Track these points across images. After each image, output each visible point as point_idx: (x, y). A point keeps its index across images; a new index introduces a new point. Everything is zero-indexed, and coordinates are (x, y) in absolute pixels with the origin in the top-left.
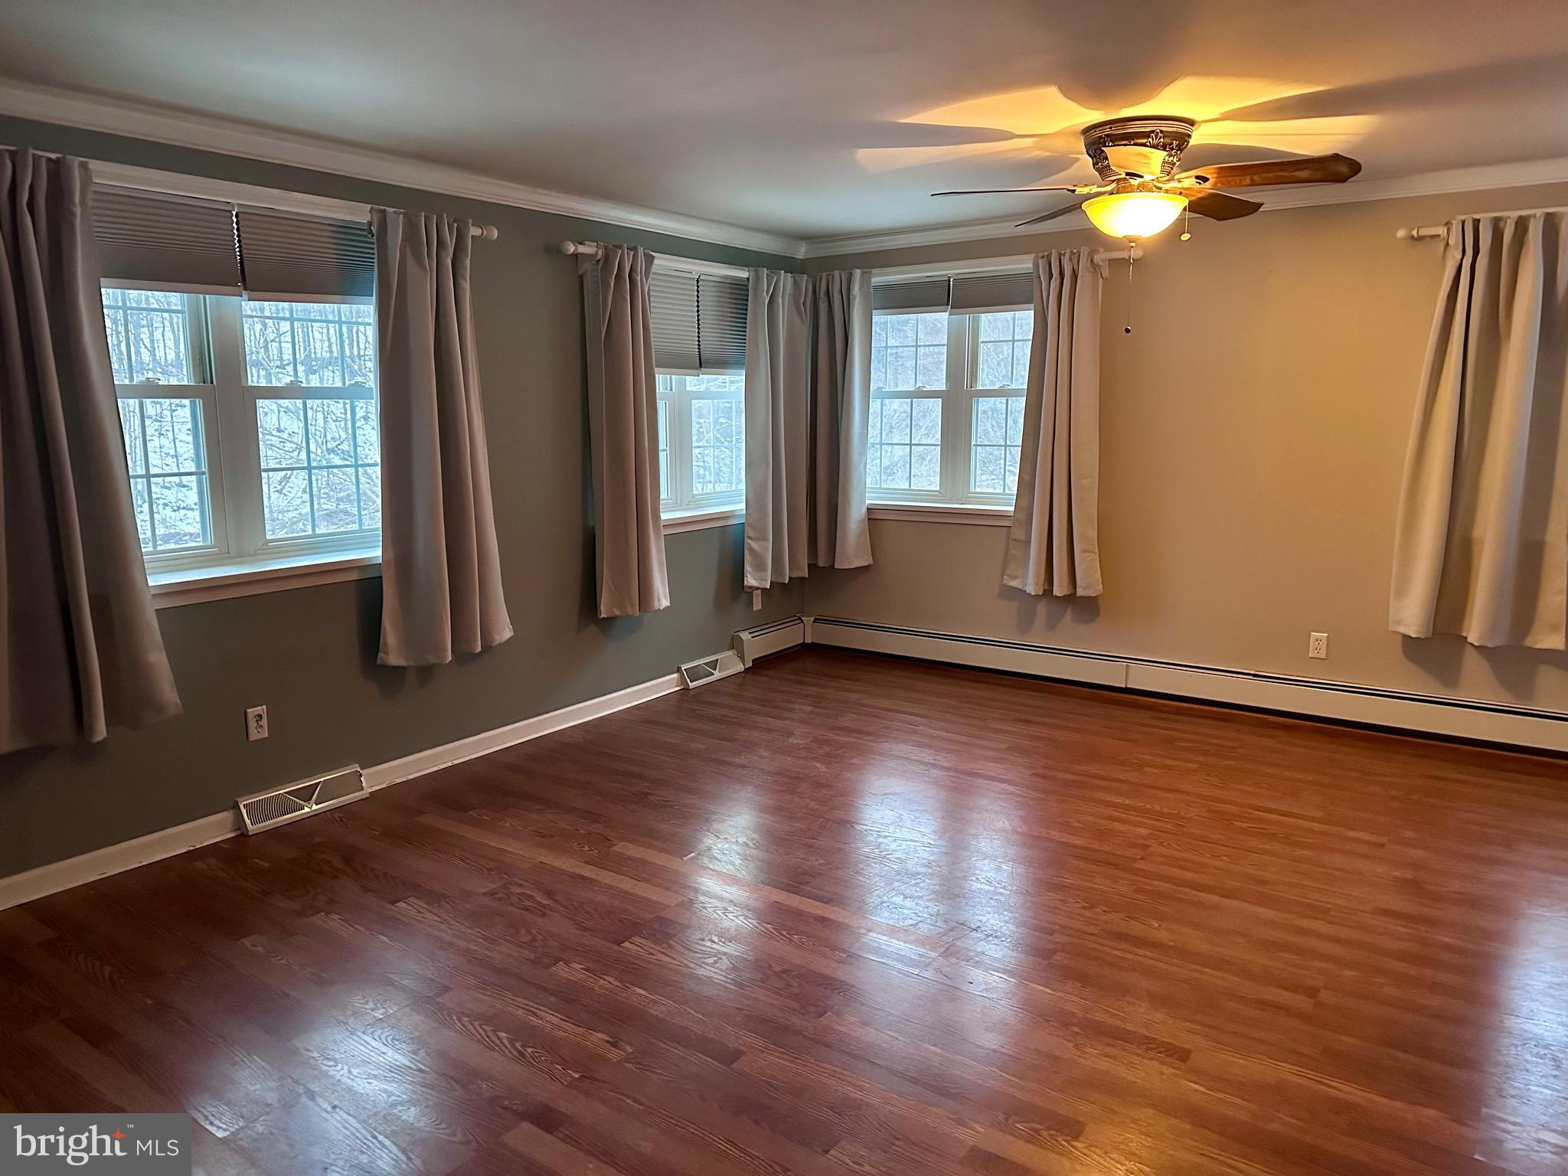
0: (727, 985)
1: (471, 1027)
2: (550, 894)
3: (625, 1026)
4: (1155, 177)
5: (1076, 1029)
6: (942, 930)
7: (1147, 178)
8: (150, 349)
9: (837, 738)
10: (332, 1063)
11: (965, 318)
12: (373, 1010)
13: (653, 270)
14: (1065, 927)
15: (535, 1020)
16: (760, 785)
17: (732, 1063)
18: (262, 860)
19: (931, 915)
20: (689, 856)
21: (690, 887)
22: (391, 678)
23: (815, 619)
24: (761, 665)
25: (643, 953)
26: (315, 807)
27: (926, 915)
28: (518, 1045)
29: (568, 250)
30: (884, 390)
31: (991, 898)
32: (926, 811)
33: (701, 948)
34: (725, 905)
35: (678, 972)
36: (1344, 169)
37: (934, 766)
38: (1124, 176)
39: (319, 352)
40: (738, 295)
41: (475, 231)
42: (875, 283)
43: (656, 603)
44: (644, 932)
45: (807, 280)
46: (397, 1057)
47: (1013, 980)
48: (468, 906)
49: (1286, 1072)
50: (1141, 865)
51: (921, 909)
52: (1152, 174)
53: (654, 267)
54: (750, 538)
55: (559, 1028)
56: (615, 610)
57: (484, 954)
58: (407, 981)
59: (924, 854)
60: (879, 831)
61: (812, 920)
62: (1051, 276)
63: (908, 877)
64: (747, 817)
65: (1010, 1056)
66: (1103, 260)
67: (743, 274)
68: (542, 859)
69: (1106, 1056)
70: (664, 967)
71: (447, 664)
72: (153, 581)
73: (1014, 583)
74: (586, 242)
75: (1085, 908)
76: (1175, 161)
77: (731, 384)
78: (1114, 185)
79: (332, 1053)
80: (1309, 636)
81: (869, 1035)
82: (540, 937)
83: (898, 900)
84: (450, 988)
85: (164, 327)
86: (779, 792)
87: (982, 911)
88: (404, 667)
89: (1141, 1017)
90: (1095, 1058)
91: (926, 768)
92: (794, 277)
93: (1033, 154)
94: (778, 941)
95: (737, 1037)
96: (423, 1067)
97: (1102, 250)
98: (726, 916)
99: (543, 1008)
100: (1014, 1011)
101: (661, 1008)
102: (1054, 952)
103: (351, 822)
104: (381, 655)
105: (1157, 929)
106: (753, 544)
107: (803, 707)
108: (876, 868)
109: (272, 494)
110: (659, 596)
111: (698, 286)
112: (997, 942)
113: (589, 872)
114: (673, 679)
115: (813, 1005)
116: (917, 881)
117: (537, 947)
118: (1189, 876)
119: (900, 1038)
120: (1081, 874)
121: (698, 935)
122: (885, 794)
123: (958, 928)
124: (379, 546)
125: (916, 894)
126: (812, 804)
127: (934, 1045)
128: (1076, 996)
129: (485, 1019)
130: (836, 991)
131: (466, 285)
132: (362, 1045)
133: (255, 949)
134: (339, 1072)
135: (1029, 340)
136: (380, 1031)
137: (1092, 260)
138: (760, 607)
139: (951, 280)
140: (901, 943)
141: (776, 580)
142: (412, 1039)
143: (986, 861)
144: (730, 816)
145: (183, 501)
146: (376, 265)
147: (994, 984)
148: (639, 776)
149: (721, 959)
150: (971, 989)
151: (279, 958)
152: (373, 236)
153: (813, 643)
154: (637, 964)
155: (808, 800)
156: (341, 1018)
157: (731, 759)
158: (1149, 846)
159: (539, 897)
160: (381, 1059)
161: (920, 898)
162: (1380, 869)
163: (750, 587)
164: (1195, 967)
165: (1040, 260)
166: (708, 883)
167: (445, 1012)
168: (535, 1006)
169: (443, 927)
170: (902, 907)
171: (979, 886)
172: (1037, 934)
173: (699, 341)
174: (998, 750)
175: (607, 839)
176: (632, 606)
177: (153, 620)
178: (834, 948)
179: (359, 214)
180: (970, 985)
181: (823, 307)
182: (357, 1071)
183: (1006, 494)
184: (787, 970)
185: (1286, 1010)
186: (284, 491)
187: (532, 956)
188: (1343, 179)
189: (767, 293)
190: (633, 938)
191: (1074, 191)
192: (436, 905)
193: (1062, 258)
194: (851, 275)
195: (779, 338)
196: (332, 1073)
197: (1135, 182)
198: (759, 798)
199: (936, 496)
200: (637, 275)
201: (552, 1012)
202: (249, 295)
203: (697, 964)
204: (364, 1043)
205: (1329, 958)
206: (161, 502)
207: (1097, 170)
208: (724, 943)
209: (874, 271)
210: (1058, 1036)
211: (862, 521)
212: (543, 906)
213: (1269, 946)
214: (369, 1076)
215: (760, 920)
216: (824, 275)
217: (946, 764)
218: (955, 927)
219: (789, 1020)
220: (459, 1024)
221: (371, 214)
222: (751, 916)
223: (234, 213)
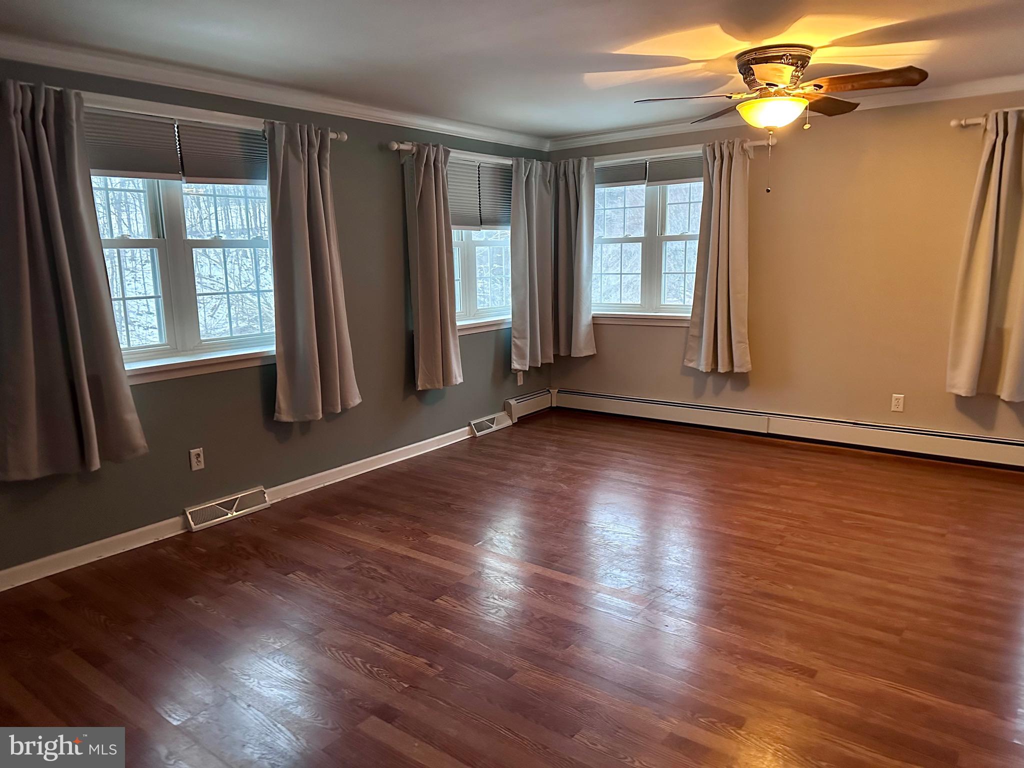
0: (505, 627)
1: (337, 654)
2: (388, 569)
3: (438, 653)
4: (785, 86)
5: (739, 657)
6: (646, 592)
7: (781, 86)
8: (128, 225)
9: (573, 467)
10: (247, 678)
11: (657, 188)
12: (274, 643)
13: (449, 161)
14: (728, 589)
15: (379, 649)
16: (523, 498)
17: (509, 677)
18: (201, 548)
19: (639, 582)
20: (479, 544)
21: (479, 564)
22: (283, 430)
23: (559, 391)
24: (524, 421)
25: (450, 607)
26: (235, 514)
27: (635, 582)
28: (368, 666)
29: (393, 147)
30: (603, 238)
31: (679, 571)
32: (634, 514)
33: (487, 603)
34: (502, 575)
35: (471, 619)
36: (916, 77)
37: (640, 485)
38: (765, 86)
39: (235, 225)
40: (505, 176)
41: (332, 135)
42: (596, 166)
43: (454, 380)
44: (449, 593)
45: (551, 166)
46: (289, 673)
47: (695, 624)
48: (334, 576)
49: (880, 684)
50: (779, 549)
51: (633, 578)
52: (784, 83)
53: (450, 158)
54: (514, 337)
55: (394, 654)
56: (427, 385)
57: (345, 607)
58: (296, 625)
59: (634, 542)
60: (603, 528)
61: (560, 585)
62: (715, 158)
63: (623, 557)
64: (516, 519)
65: (694, 674)
66: (750, 147)
67: (509, 162)
68: (382, 546)
69: (759, 674)
70: (463, 615)
71: (319, 420)
72: (128, 367)
73: (691, 365)
74: (405, 142)
75: (743, 577)
76: (799, 75)
77: (502, 236)
78: (758, 93)
79: (247, 671)
80: (892, 396)
81: (599, 660)
82: (381, 596)
83: (617, 572)
84: (323, 629)
85: (136, 211)
86: (535, 502)
87: (673, 579)
88: (291, 423)
89: (782, 648)
90: (751, 675)
91: (633, 487)
92: (542, 164)
93: (703, 74)
94: (538, 598)
95: (511, 661)
96: (306, 680)
97: (749, 140)
98: (503, 582)
99: (383, 642)
100: (695, 644)
101: (461, 642)
102: (723, 606)
103: (259, 523)
104: (276, 414)
105: (791, 590)
106: (518, 342)
107: (551, 448)
108: (602, 551)
109: (207, 318)
110: (455, 376)
111: (479, 171)
112: (684, 600)
113: (413, 554)
114: (465, 430)
115: (562, 640)
116: (629, 560)
117: (380, 603)
118: (812, 555)
119: (620, 662)
120: (740, 555)
121: (484, 594)
122: (608, 504)
123: (657, 590)
124: (274, 344)
125: (629, 568)
126: (559, 510)
127: (643, 667)
128: (738, 634)
129: (346, 649)
130: (577, 632)
131: (327, 171)
132: (267, 666)
133: (198, 604)
134: (252, 683)
135: (701, 202)
136: (278, 657)
137: (742, 147)
138: (522, 383)
139: (648, 163)
140: (620, 600)
141: (532, 365)
142: (299, 662)
143: (676, 547)
144: (503, 518)
145: (150, 323)
146: (268, 158)
147: (683, 627)
148: (446, 493)
149: (500, 610)
150: (667, 630)
151: (213, 610)
152: (266, 139)
153: (557, 406)
154: (444, 613)
155: (556, 508)
156: (252, 649)
157: (504, 482)
158: (785, 537)
159: (381, 570)
160: (279, 675)
161: (632, 570)
162: (943, 550)
163: (516, 370)
164: (817, 615)
165: (707, 148)
166: (491, 561)
167: (320, 645)
168: (379, 640)
169: (318, 589)
170: (620, 577)
171: (671, 563)
172: (710, 594)
173: (480, 207)
174: (682, 475)
175: (424, 533)
176: (438, 382)
177: (128, 392)
178: (575, 603)
179: (256, 125)
180: (667, 627)
181: (562, 184)
182: (263, 682)
183: (686, 306)
184: (544, 617)
185: (879, 643)
186: (214, 316)
187: (376, 608)
188: (915, 83)
189: (525, 175)
190: (442, 597)
191: (730, 97)
192: (313, 576)
193: (722, 146)
194: (580, 162)
195: (533, 204)
196: (247, 684)
197: (773, 90)
198: (523, 507)
199: (638, 307)
200: (439, 163)
201: (389, 645)
202: (186, 179)
203: (484, 614)
204: (267, 664)
205: (909, 610)
206: (136, 324)
207: (746, 83)
208: (502, 600)
209: (596, 158)
210: (726, 661)
211: (590, 325)
212: (384, 576)
213: (867, 601)
214: (272, 686)
215: (526, 585)
216: (562, 162)
217: (647, 484)
218: (656, 590)
219: (546, 650)
220: (330, 653)
221: (265, 125)
222: (519, 582)
223: (176, 126)
